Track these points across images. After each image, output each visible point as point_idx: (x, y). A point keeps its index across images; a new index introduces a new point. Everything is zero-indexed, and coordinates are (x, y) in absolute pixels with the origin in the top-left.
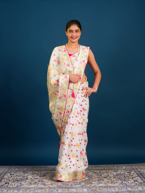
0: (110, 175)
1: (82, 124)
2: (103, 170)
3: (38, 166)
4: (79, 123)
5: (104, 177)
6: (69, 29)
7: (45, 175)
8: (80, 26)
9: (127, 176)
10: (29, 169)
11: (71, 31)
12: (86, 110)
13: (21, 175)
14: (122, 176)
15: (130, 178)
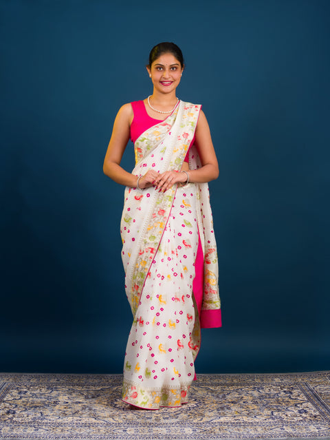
0: (245, 398)
1: (182, 276)
2: (228, 385)
3: (81, 375)
4: (175, 274)
5: (232, 402)
6: (155, 63)
7: (98, 396)
8: (180, 57)
9: (283, 401)
10: (61, 380)
11: (161, 67)
12: (190, 246)
13: (42, 394)
14: (272, 400)
15: (290, 405)
